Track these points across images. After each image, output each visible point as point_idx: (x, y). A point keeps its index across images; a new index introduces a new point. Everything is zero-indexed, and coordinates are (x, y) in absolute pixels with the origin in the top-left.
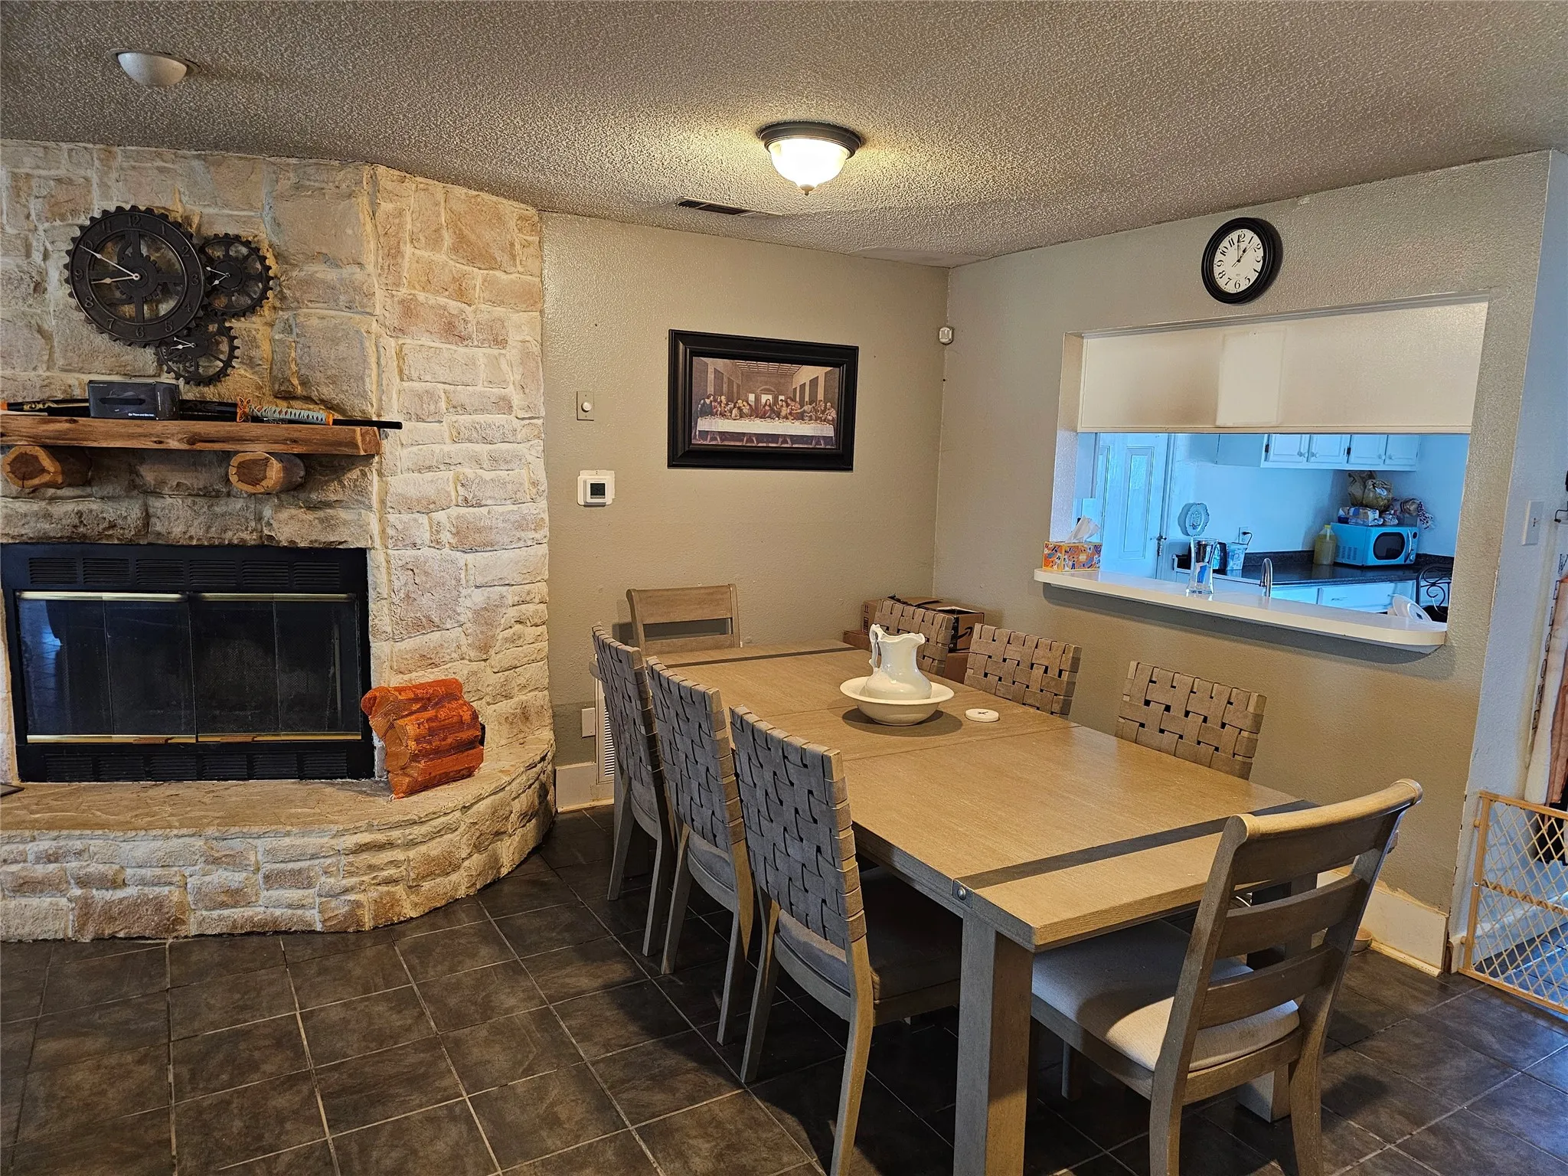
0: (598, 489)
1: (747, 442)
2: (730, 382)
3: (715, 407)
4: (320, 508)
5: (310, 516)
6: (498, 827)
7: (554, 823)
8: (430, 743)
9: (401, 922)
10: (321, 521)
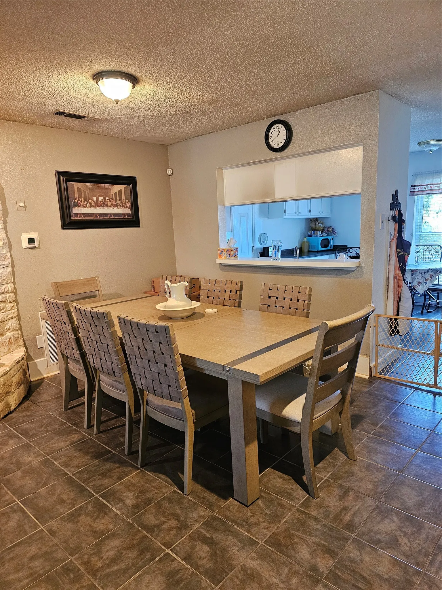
0: (31, 241)
1: (95, 217)
2: (85, 192)
3: (80, 203)
6: (7, 390)
7: (30, 385)
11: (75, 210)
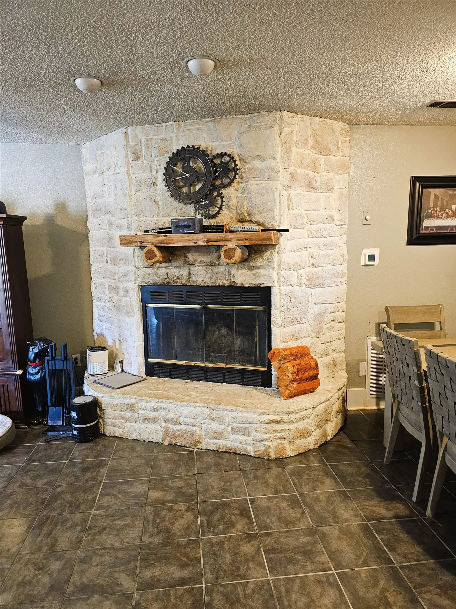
0: (371, 258)
1: (450, 230)
2: (442, 200)
3: (434, 214)
4: (253, 269)
5: (250, 273)
6: (327, 417)
7: (347, 415)
8: (298, 375)
9: (286, 458)
10: (254, 275)
11: (427, 223)
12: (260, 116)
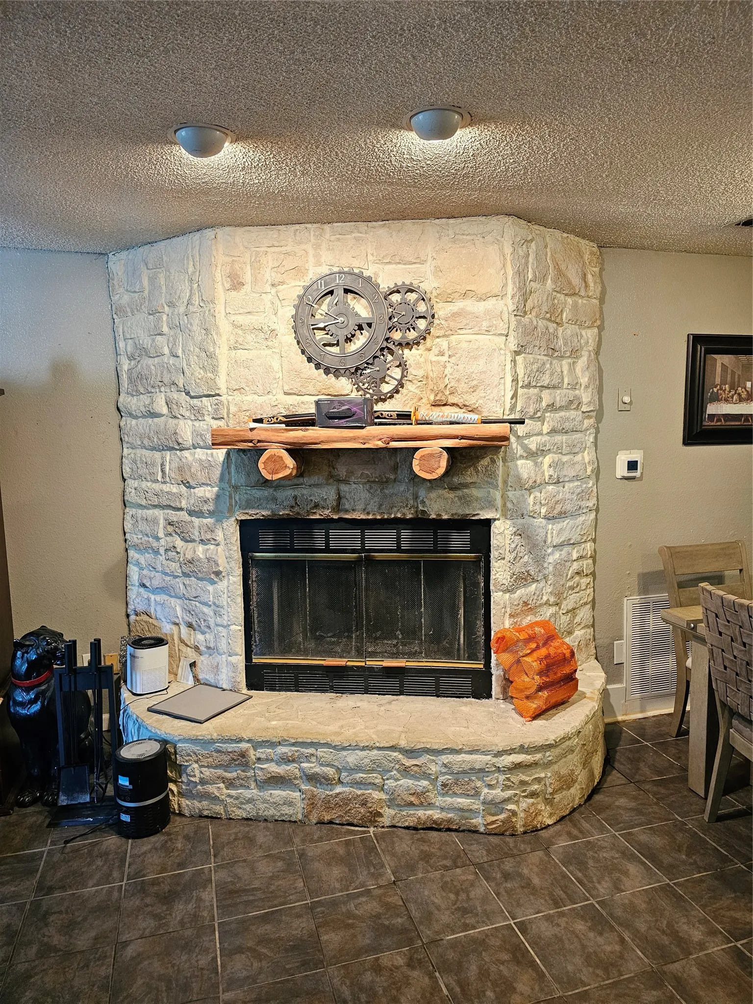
0: (632, 465)
3: (721, 394)
4: (459, 489)
5: (451, 495)
8: (548, 676)
9: (542, 829)
10: (460, 498)
12: (474, 223)
